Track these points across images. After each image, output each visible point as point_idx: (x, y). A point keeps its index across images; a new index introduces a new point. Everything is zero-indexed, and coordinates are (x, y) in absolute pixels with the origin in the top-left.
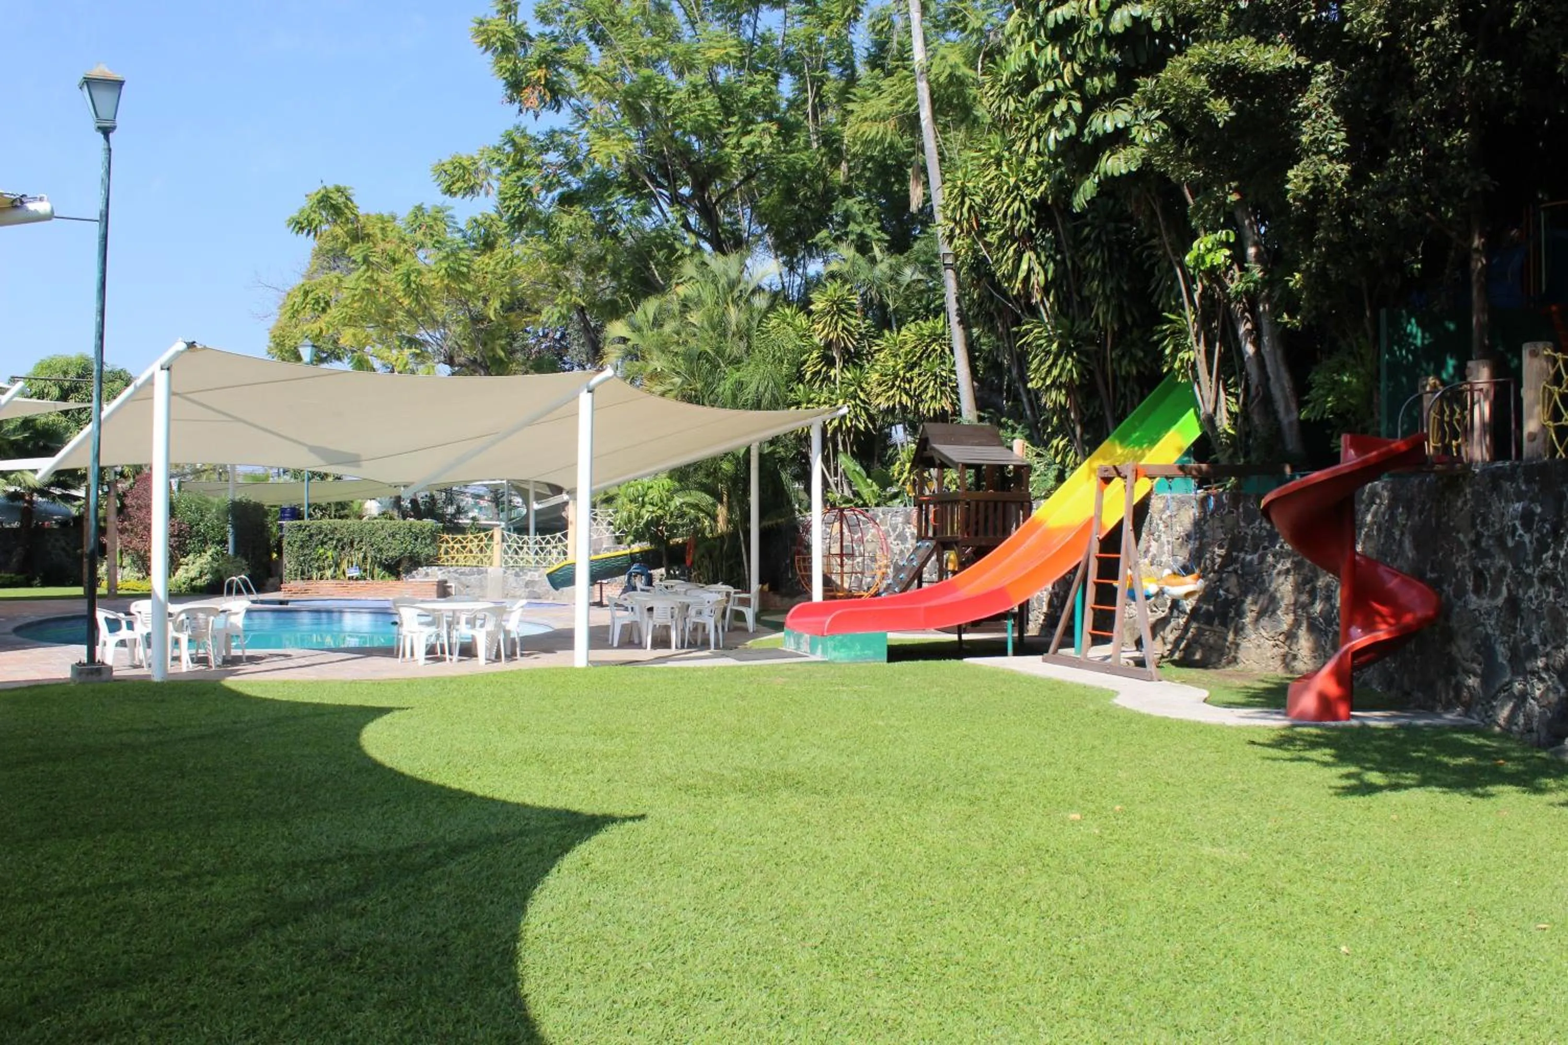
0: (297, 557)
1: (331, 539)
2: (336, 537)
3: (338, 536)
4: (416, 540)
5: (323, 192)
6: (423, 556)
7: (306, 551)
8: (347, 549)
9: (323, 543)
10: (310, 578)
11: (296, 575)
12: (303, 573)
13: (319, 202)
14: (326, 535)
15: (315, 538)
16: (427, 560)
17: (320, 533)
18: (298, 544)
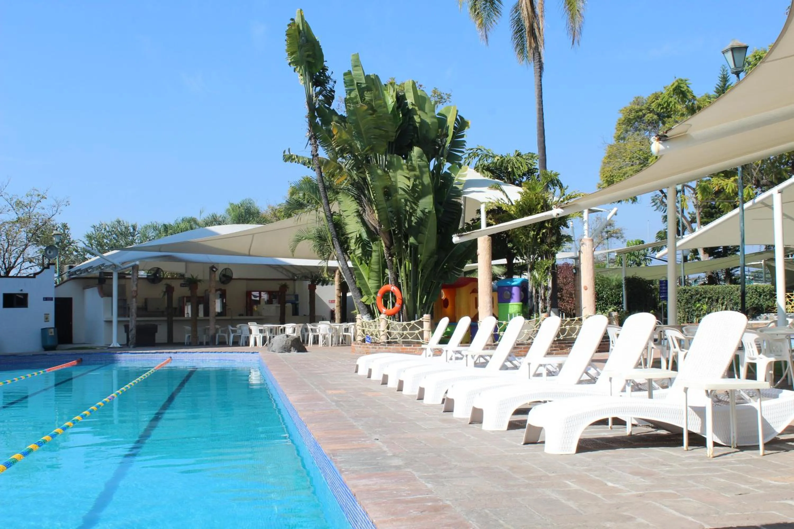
0: (684, 309)
1: (704, 298)
2: (708, 296)
3: (709, 295)
4: (760, 296)
5: (676, 84)
6: (765, 306)
7: (689, 306)
8: (715, 303)
9: (699, 300)
10: (692, 322)
11: (684, 320)
12: (688, 319)
13: (674, 90)
14: (701, 296)
15: (694, 298)
16: (766, 309)
17: (697, 294)
18: (685, 301)
